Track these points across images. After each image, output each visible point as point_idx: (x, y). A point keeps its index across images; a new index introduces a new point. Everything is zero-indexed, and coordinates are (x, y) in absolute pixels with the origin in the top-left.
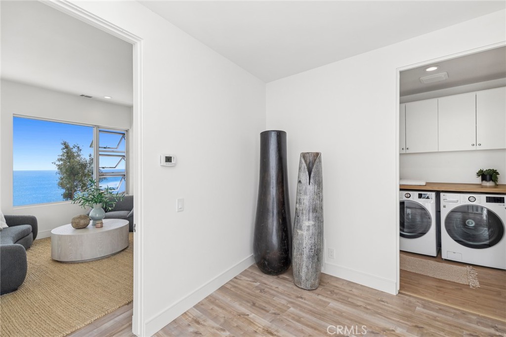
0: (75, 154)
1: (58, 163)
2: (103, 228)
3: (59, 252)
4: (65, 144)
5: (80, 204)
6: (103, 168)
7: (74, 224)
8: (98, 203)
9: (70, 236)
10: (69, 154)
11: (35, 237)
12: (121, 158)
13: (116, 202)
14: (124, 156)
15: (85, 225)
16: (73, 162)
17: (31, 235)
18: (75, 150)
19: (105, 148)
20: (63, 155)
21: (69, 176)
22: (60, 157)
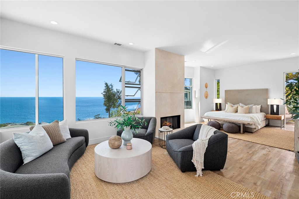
0: (111, 89)
1: (103, 93)
2: (132, 150)
3: (100, 170)
4: (106, 84)
5: (115, 126)
6: (127, 96)
7: (110, 145)
8: (128, 126)
9: (108, 158)
10: (108, 89)
11: (87, 145)
12: (138, 89)
13: (141, 126)
14: (140, 88)
15: (119, 146)
16: (110, 93)
17: (85, 144)
18: (110, 87)
19: (128, 82)
20: (105, 90)
21: (108, 100)
22: (105, 91)
